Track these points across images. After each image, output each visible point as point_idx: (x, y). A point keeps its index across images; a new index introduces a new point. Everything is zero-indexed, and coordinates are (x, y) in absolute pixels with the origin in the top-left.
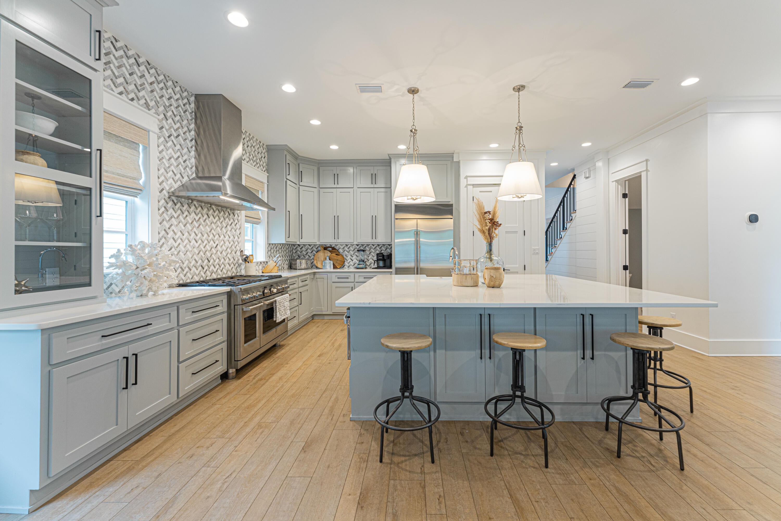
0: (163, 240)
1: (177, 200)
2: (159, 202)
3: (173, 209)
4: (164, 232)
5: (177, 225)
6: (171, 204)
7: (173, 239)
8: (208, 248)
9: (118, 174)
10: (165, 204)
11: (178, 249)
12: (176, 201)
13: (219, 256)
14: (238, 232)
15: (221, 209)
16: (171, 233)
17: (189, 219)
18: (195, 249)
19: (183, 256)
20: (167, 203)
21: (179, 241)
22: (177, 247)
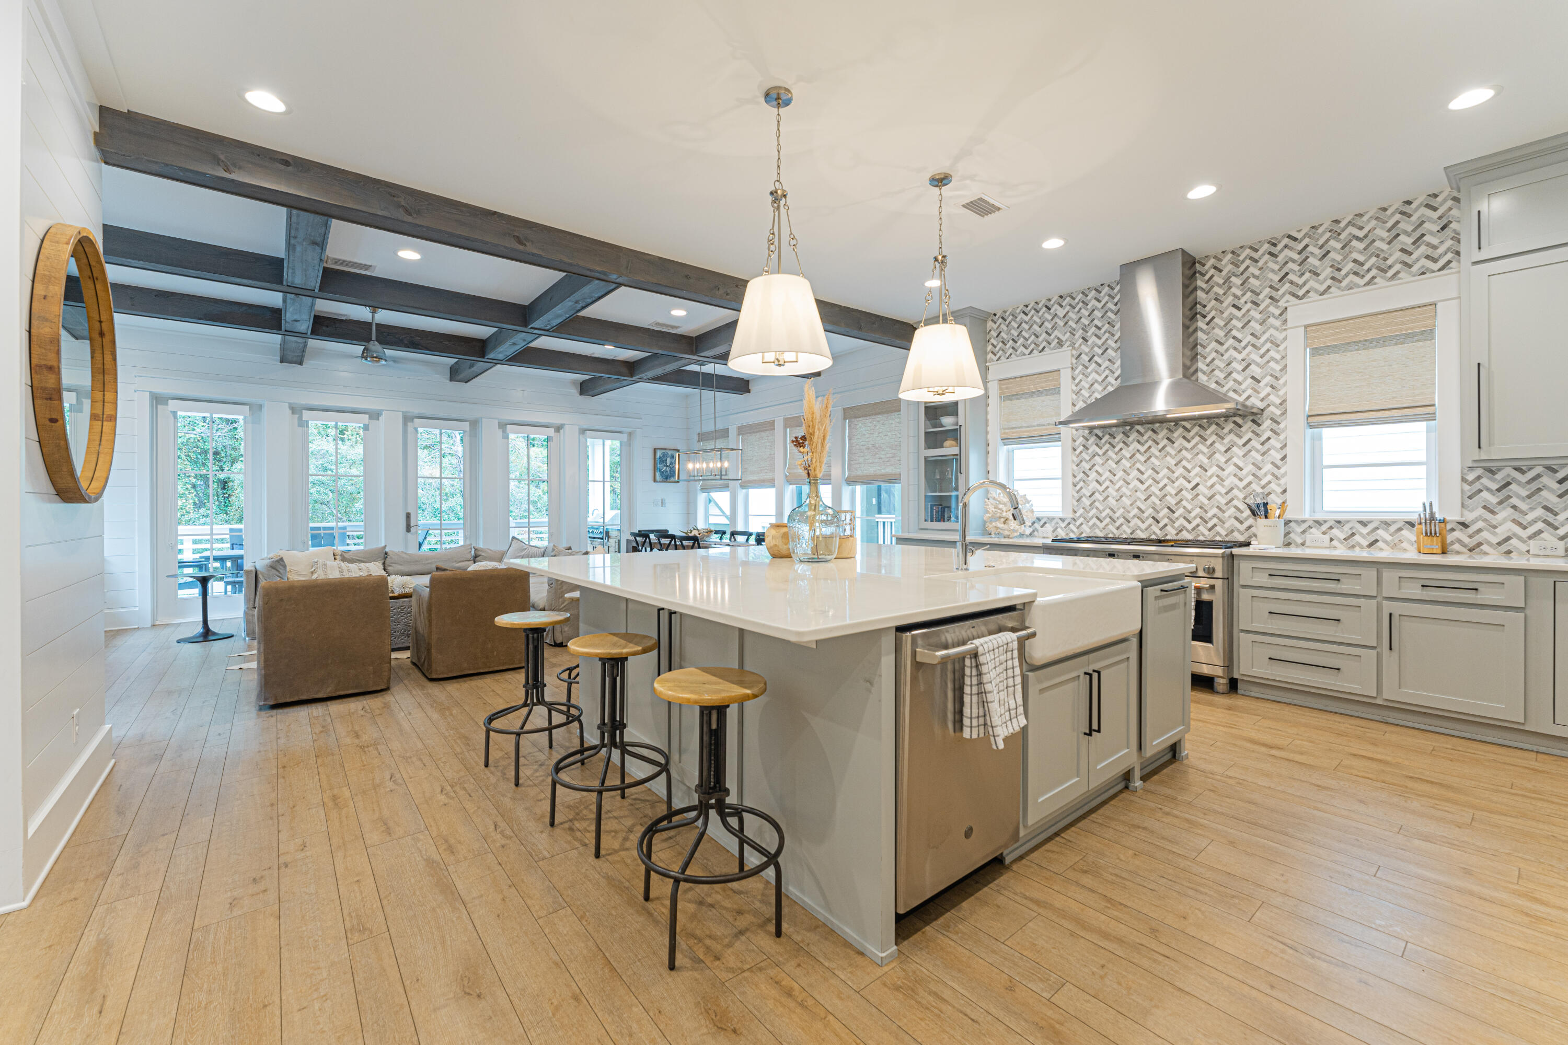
0: (1082, 484)
1: (1103, 432)
2: (1074, 441)
3: (1097, 445)
4: (1082, 475)
5: (1103, 464)
6: (1093, 439)
7: (1097, 481)
8: (1170, 489)
9: (1039, 426)
10: (1084, 442)
11: (1105, 494)
12: (1100, 435)
13: (1203, 504)
14: (1276, 455)
15: (1208, 422)
16: (1093, 475)
17: (1126, 453)
18: (1138, 494)
19: (1115, 503)
20: (1087, 440)
21: (1107, 483)
22: (1103, 491)
